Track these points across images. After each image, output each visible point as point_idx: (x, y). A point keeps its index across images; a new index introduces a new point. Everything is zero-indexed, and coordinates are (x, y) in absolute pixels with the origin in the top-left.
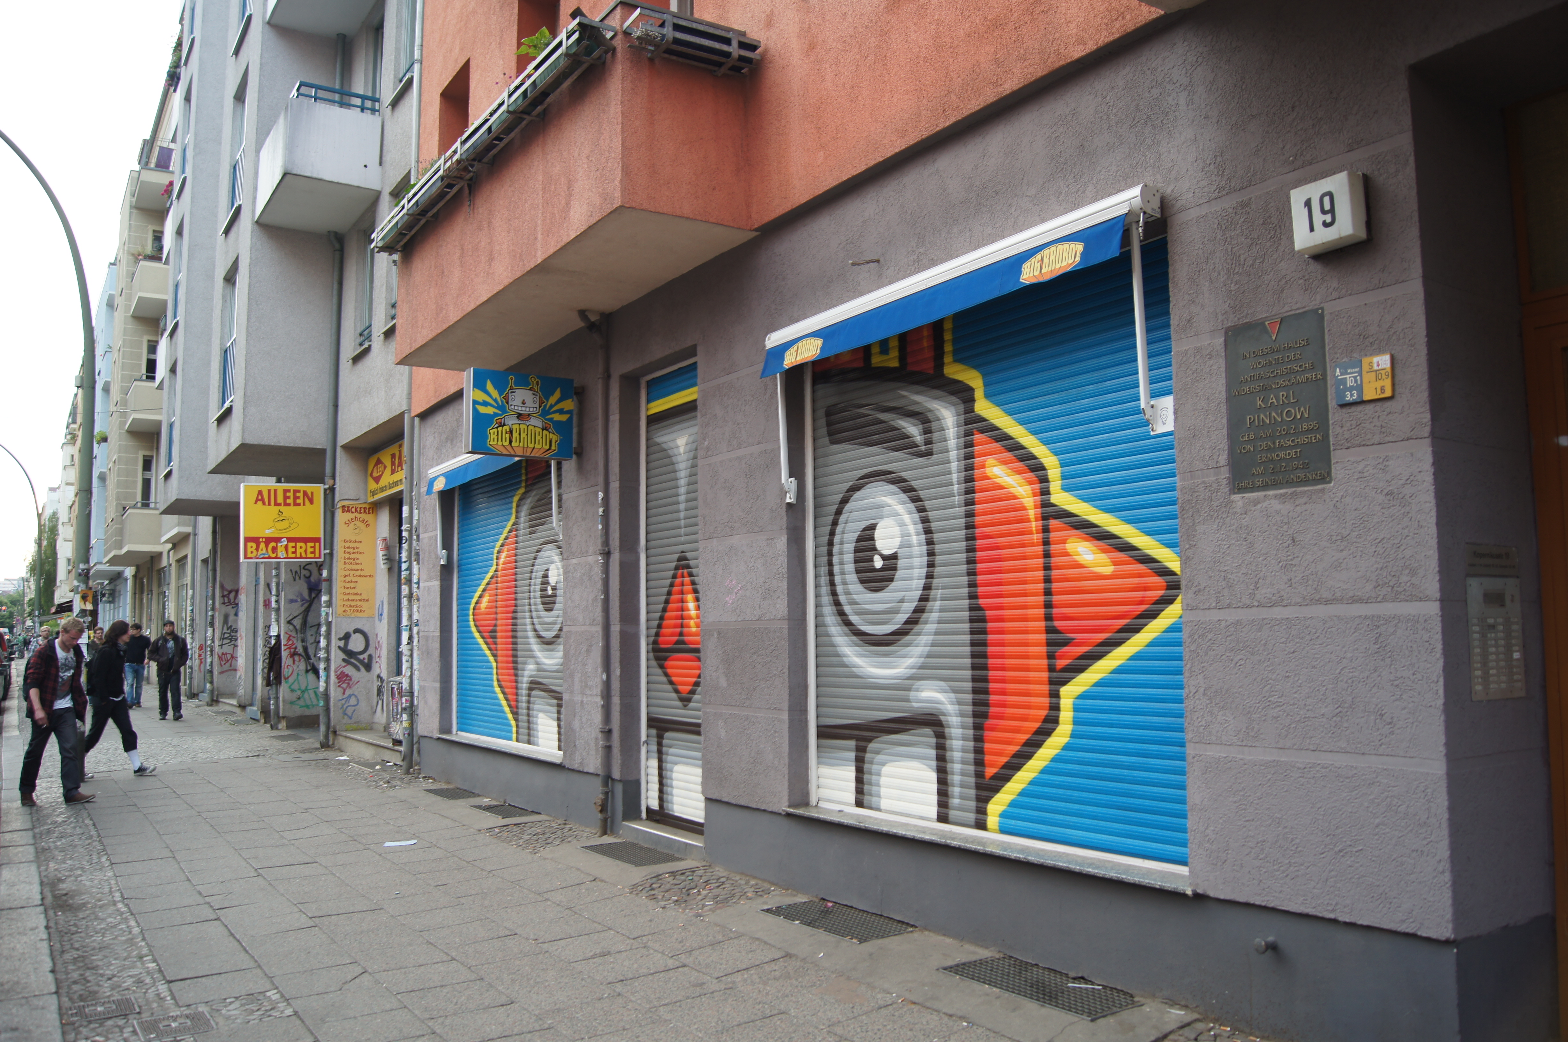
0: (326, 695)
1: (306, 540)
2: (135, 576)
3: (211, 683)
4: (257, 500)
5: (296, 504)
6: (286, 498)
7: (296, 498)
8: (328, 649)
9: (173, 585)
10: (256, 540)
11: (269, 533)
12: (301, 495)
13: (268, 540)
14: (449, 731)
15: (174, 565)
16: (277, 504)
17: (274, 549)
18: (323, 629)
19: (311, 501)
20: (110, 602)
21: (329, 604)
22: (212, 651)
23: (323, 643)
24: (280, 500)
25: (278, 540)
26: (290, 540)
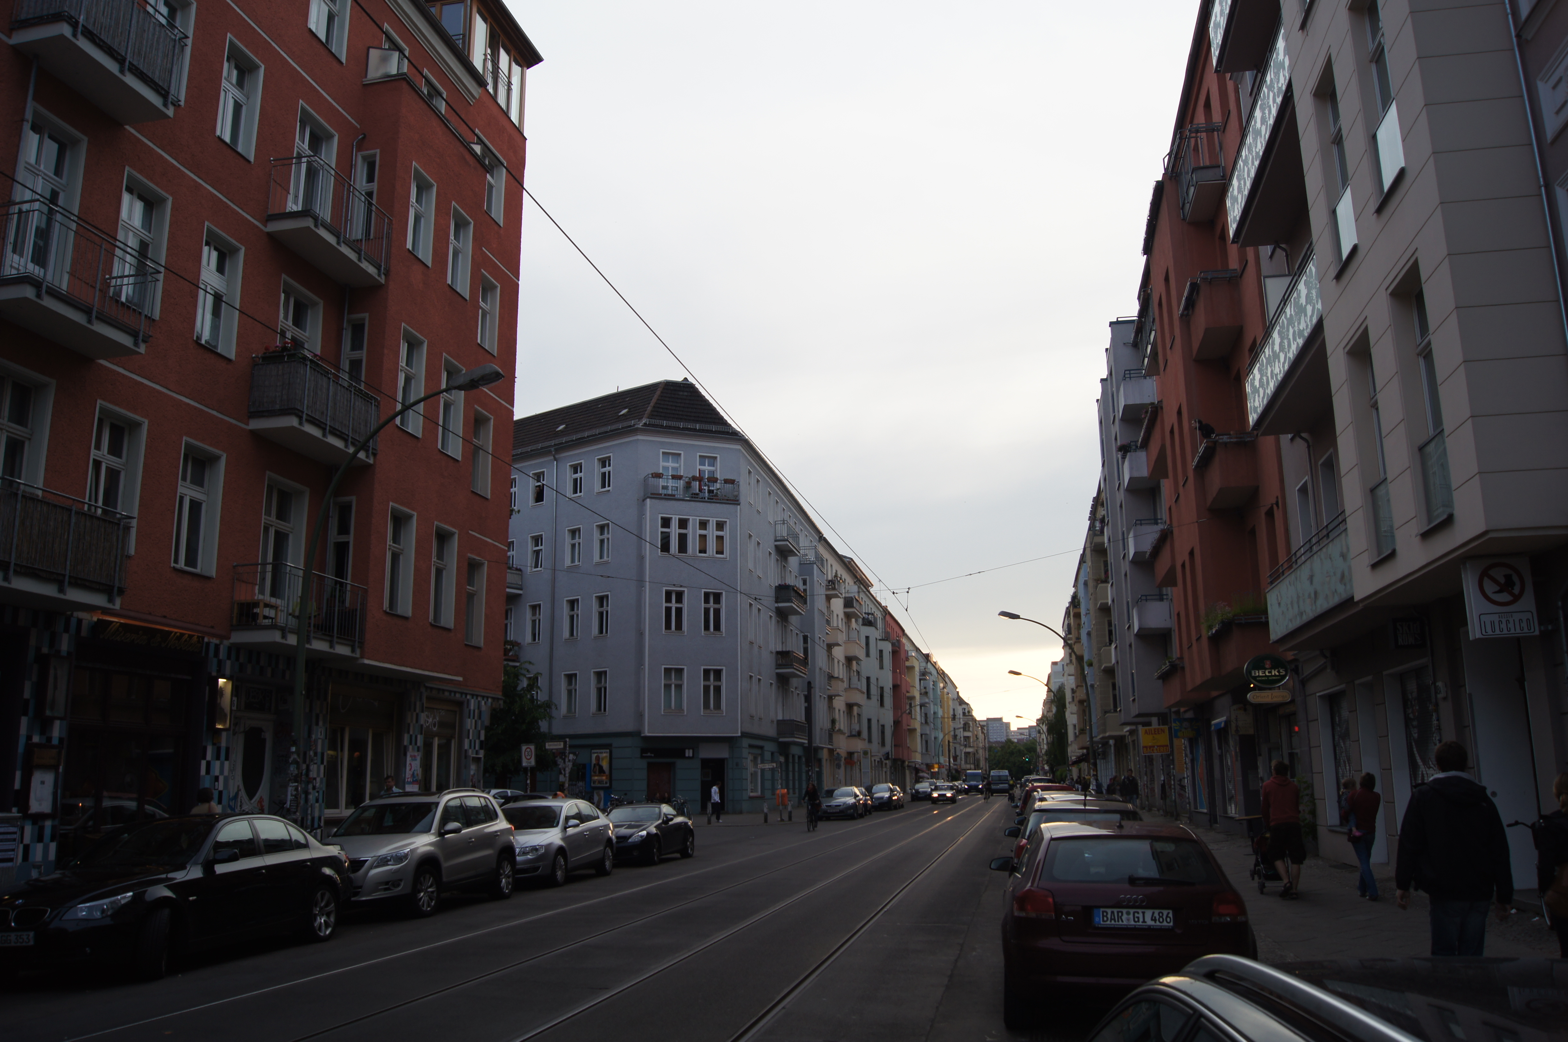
0: (1175, 801)
1: (1163, 746)
2: (1115, 745)
3: (1148, 801)
4: (1145, 733)
5: (1159, 733)
6: (1155, 731)
7: (1158, 731)
8: (1174, 784)
9: (1131, 754)
10: (1146, 747)
11: (1150, 744)
12: (1160, 730)
13: (1150, 747)
14: (1197, 809)
15: (1131, 743)
16: (1152, 734)
17: (1153, 750)
18: (1172, 778)
19: (1164, 732)
20: (1103, 759)
21: (1174, 768)
22: (1147, 787)
23: (1172, 783)
24: (1153, 732)
25: (1154, 747)
26: (1158, 746)
